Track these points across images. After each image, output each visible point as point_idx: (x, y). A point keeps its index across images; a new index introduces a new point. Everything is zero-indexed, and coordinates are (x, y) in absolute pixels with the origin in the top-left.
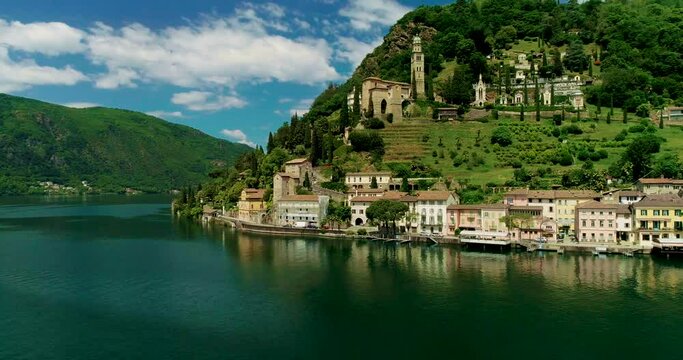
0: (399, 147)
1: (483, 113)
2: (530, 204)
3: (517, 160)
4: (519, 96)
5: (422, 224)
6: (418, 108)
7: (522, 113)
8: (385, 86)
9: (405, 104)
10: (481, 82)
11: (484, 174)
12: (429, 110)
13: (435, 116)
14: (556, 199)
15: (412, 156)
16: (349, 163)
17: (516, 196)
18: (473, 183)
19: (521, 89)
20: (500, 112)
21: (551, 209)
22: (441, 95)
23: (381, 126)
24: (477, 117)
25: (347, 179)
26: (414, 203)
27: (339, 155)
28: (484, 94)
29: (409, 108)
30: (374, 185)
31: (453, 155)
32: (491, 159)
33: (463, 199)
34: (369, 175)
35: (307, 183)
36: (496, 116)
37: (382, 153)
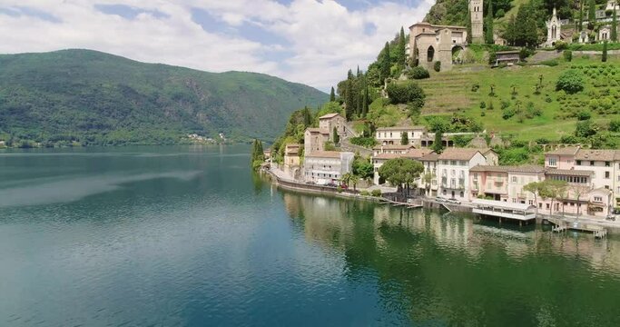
0: (441, 98)
1: (553, 55)
2: (578, 168)
3: (586, 110)
4: (606, 31)
5: (442, 187)
6: (472, 53)
7: (605, 52)
8: (433, 31)
9: (456, 49)
10: (554, 18)
11: (539, 128)
12: (486, 55)
13: (492, 62)
14: (615, 161)
15: (455, 107)
16: (385, 116)
17: (560, 157)
18: (520, 139)
19: (609, 23)
20: (574, 53)
21: (607, 174)
22: (503, 37)
23: (426, 76)
24: (544, 60)
25: (377, 134)
26: (436, 162)
27: (375, 108)
28: (558, 32)
29: (461, 55)
30: (405, 141)
31: (505, 106)
32: (552, 109)
33: (504, 158)
34: (401, 130)
35: (337, 138)
36: (569, 58)
37: (420, 105)
